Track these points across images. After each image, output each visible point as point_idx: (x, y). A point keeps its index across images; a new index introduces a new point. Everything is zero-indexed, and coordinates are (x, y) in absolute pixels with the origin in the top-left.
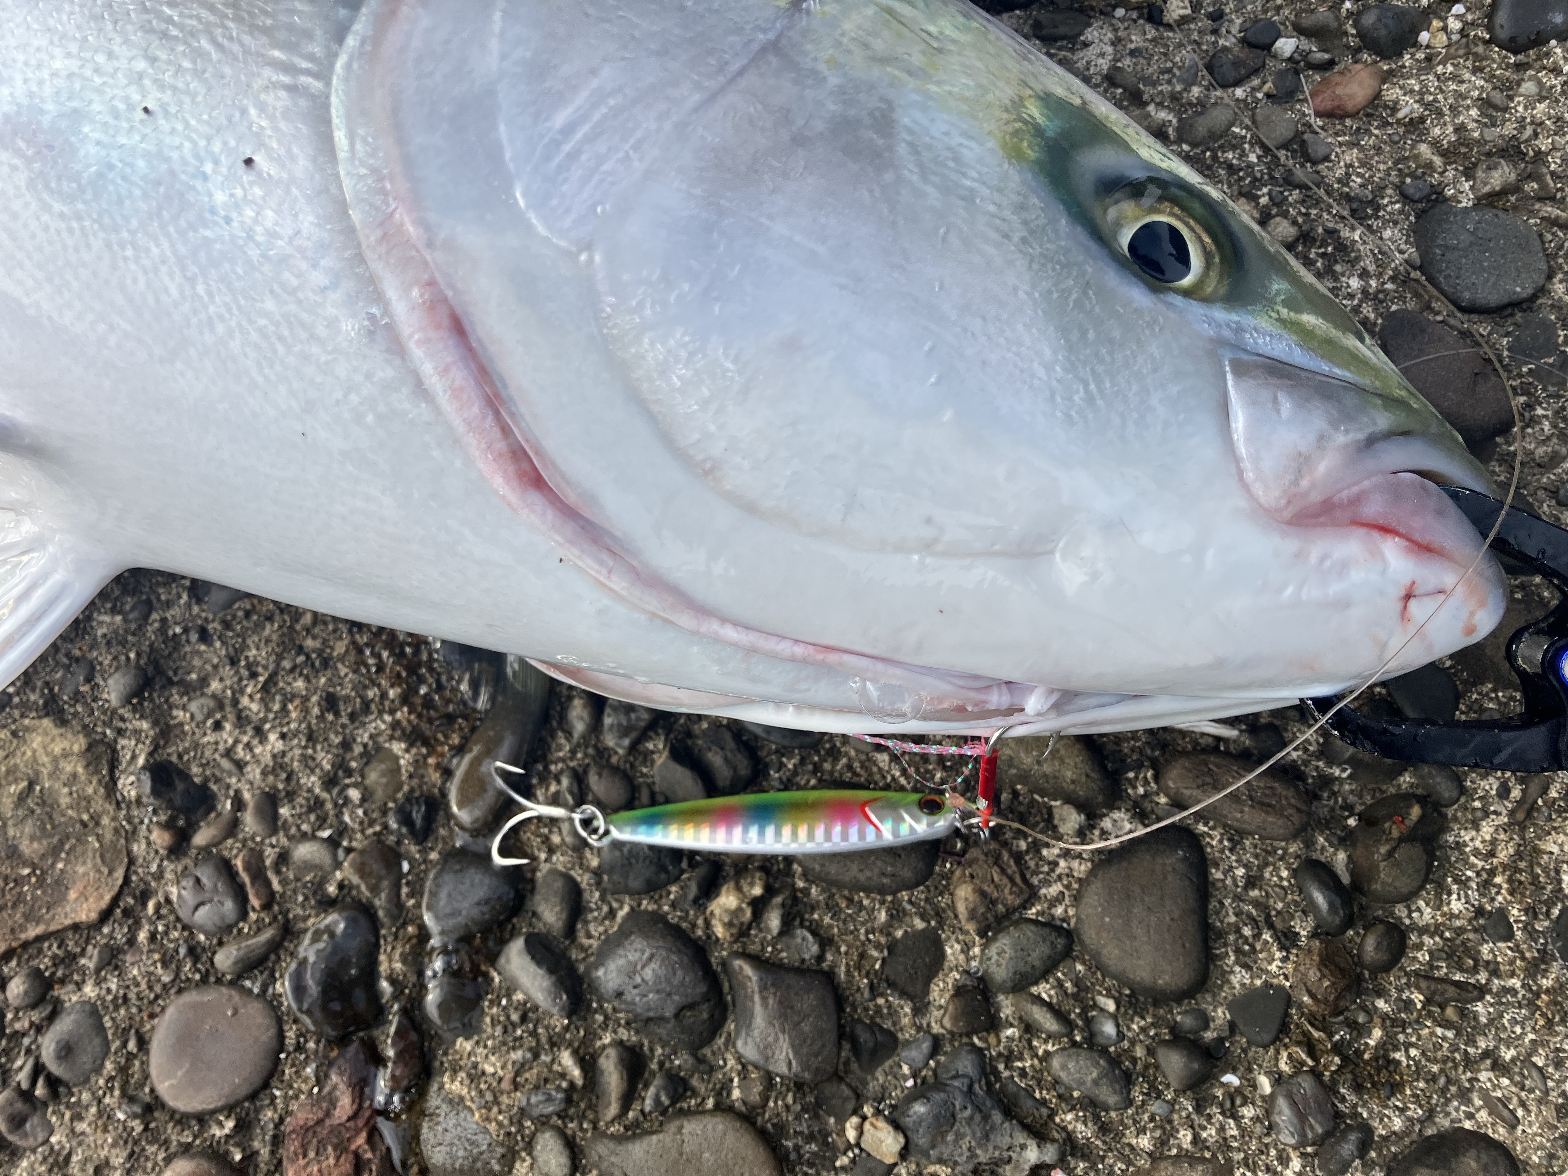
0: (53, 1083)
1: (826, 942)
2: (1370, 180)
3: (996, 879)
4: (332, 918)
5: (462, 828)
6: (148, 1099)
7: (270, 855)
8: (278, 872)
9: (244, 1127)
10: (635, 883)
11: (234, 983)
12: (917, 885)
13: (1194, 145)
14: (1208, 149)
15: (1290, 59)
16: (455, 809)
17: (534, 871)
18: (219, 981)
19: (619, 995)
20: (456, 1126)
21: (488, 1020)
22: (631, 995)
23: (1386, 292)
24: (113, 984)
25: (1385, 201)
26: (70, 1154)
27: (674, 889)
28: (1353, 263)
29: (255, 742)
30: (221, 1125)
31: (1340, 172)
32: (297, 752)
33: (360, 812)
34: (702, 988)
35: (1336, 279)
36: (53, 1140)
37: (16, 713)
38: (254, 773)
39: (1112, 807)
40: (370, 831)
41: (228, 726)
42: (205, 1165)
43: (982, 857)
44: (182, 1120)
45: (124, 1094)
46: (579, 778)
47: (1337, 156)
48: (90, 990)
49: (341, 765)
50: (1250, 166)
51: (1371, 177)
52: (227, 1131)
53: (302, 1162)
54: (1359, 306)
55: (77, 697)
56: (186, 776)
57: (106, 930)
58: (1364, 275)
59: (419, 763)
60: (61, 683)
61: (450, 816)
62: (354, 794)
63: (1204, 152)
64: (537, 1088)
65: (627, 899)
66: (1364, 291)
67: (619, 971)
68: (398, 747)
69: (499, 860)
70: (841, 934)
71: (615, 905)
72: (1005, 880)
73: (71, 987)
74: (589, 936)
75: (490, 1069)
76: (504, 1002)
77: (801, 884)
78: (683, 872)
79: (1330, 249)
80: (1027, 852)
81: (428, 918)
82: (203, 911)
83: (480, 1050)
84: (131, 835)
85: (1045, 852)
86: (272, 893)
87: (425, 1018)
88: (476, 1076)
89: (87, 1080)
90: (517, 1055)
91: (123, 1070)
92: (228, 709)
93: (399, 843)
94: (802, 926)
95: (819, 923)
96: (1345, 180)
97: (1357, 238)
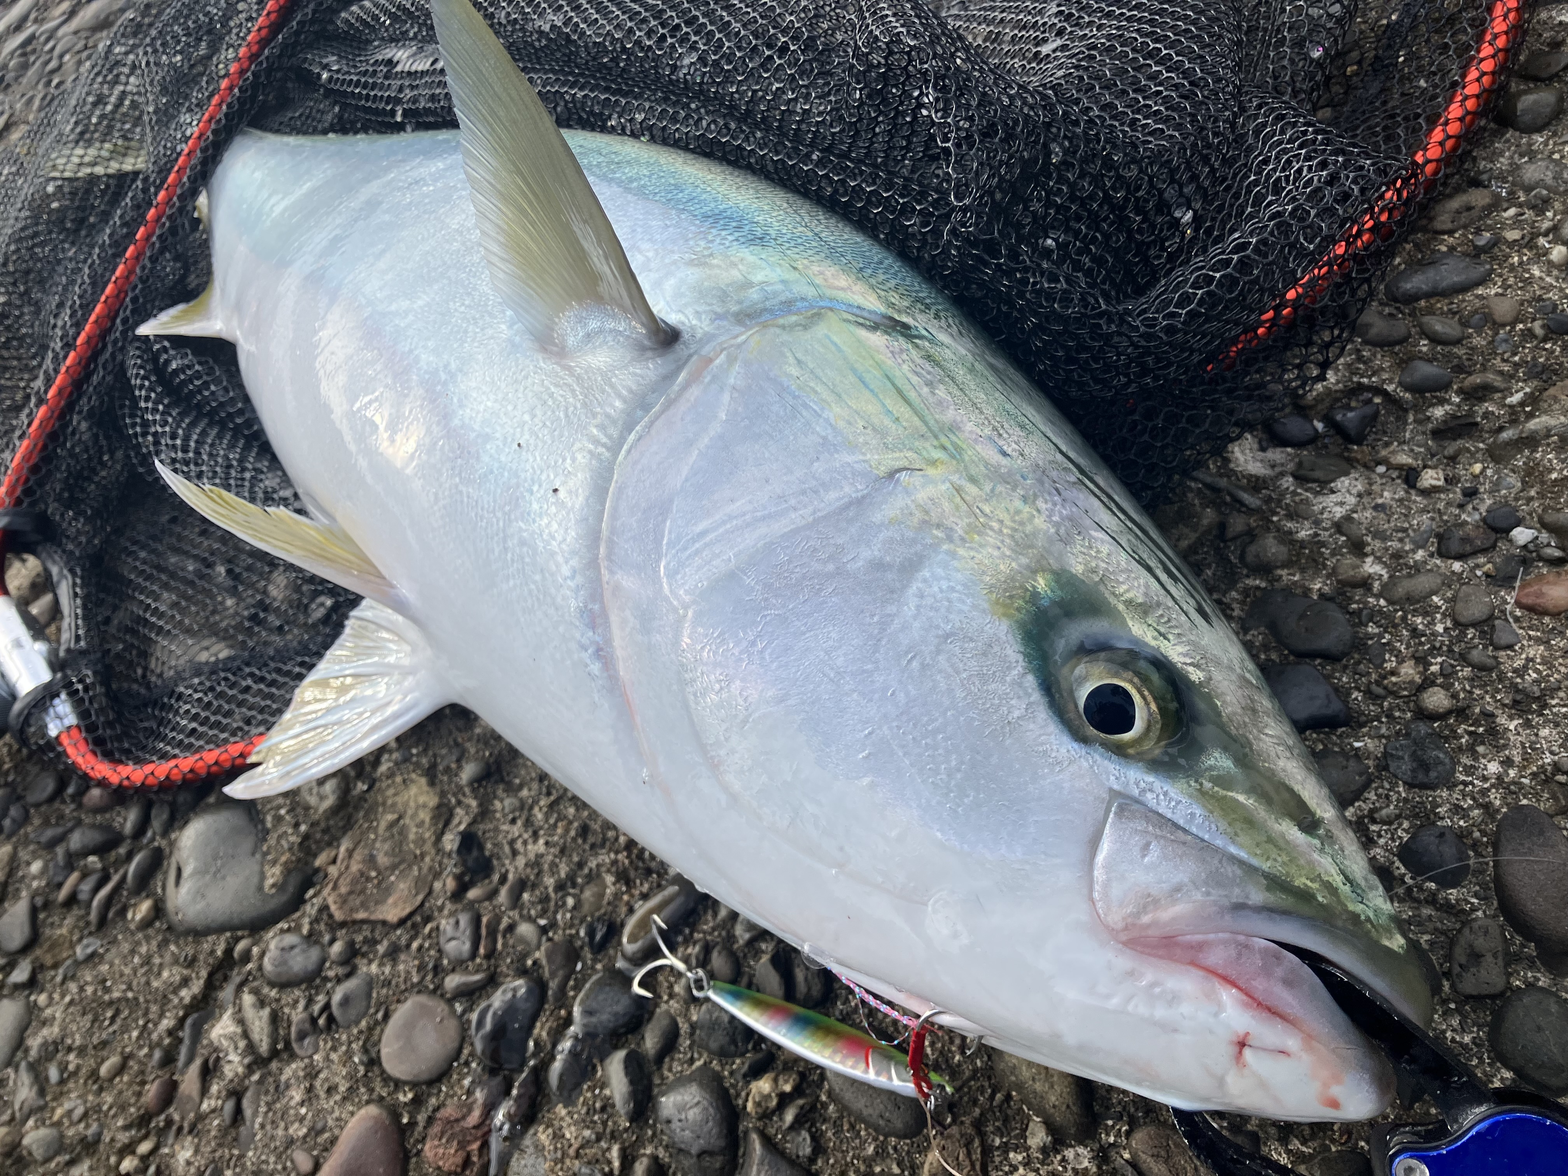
0: (331, 1019)
1: (819, 1148)
2: (1546, 679)
3: (961, 1158)
4: (520, 982)
5: (624, 956)
6: (374, 1055)
7: (505, 922)
8: (504, 937)
9: (417, 1102)
10: (714, 1045)
11: (450, 1002)
12: (905, 1137)
13: (1390, 602)
14: (1401, 609)
15: (1525, 547)
16: (625, 940)
17: (657, 1005)
18: (442, 996)
19: (669, 1122)
20: (533, 1166)
21: (581, 1099)
22: (676, 1125)
23: (1521, 786)
24: (387, 970)
25: (1554, 702)
26: (319, 1072)
27: (738, 1061)
28: (1500, 748)
29: (530, 841)
30: (405, 1095)
31: (1518, 663)
32: (550, 857)
33: (568, 915)
34: (721, 1143)
35: (1476, 759)
36: (316, 1057)
37: (411, 768)
38: (521, 861)
39: (1081, 1143)
40: (568, 932)
41: (519, 823)
42: (385, 1115)
43: (958, 1136)
44: (387, 1079)
45: (364, 1046)
46: (707, 949)
47: (1522, 648)
48: (374, 968)
49: (571, 878)
50: (1435, 634)
51: (1548, 675)
52: (406, 1100)
53: (436, 1143)
54: (1488, 790)
55: (448, 770)
56: (481, 848)
57: (399, 932)
58: (1508, 763)
59: (617, 896)
60: (443, 757)
61: (620, 943)
62: (570, 901)
63: (1396, 611)
64: (589, 1163)
65: (705, 1055)
66: (1499, 778)
67: (675, 1104)
68: (609, 879)
69: (637, 989)
70: (834, 1149)
71: (696, 1055)
72: (967, 1163)
73: (365, 961)
74: (670, 1070)
75: (568, 1136)
76: (597, 1091)
77: (824, 1098)
78: (747, 1051)
79: (1481, 729)
80: (998, 1148)
81: (577, 1011)
82: (453, 943)
83: (568, 1119)
84: (437, 875)
85: (1012, 1155)
86: (494, 949)
87: (546, 1080)
88: (558, 1136)
89: (349, 1027)
90: (587, 1133)
91: (371, 1029)
92: (526, 812)
93: (582, 947)
94: (809, 1131)
95: (823, 1134)
96: (1521, 672)
97: (1512, 727)
